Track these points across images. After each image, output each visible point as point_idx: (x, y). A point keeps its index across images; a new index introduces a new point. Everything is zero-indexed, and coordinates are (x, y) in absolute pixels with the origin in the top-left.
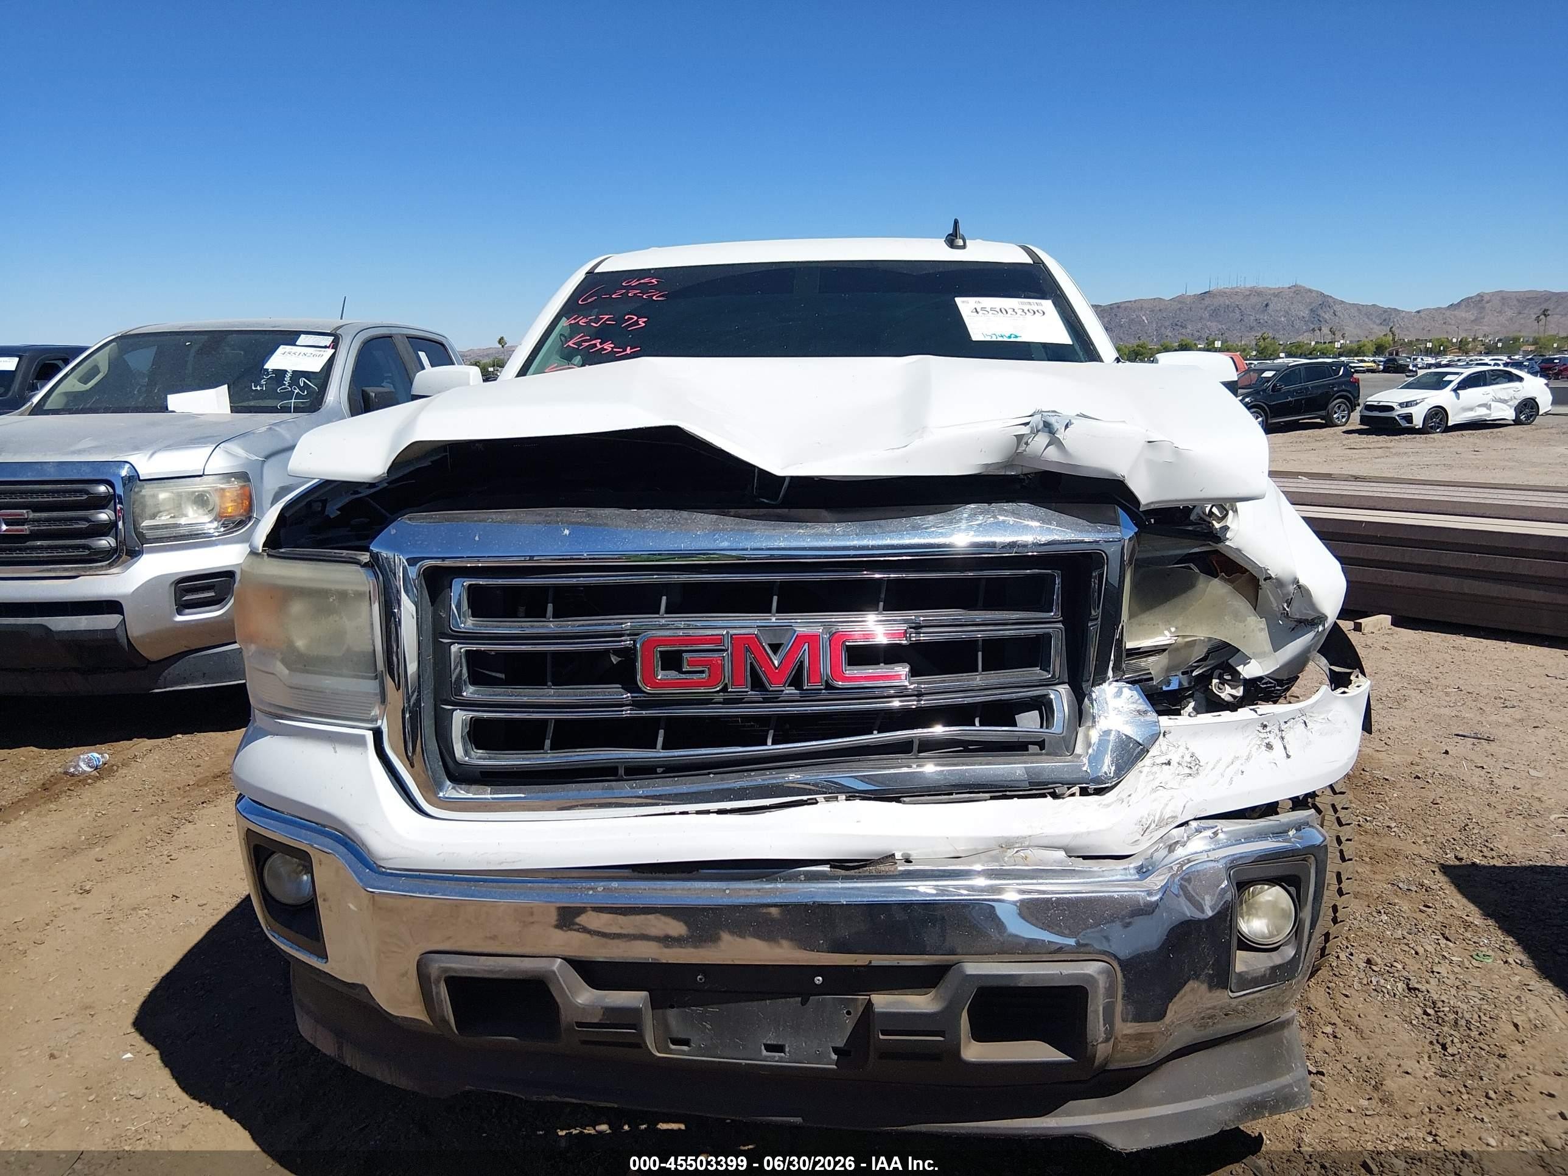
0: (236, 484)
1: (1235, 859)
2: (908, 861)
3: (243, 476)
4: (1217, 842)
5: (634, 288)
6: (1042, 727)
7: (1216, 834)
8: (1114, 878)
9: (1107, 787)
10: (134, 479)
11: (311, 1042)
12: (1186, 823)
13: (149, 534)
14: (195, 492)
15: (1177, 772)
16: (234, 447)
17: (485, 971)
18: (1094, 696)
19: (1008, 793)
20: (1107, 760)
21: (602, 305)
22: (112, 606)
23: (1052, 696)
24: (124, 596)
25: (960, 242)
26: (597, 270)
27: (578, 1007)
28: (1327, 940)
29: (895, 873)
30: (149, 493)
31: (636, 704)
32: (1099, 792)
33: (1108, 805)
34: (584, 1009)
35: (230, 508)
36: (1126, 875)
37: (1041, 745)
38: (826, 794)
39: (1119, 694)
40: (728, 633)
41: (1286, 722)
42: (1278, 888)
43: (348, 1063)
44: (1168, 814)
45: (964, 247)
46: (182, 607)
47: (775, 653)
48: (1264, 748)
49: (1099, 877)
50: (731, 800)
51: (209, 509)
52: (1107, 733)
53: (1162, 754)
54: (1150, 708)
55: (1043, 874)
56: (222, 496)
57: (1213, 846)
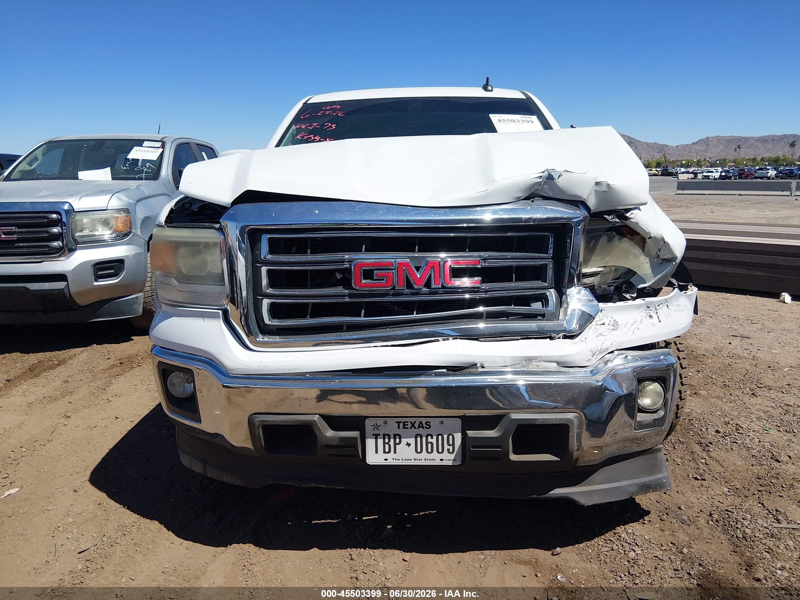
0: (123, 215)
1: (636, 368)
2: (483, 367)
3: (126, 211)
4: (627, 360)
5: (328, 110)
6: (543, 307)
7: (627, 357)
8: (580, 375)
9: (575, 335)
10: (71, 211)
11: (189, 467)
12: (612, 352)
13: (79, 240)
14: (102, 218)
15: (608, 328)
16: (122, 196)
17: (282, 421)
18: (568, 293)
19: (529, 337)
20: (575, 322)
21: (312, 119)
22: (61, 277)
23: (548, 294)
24: (68, 272)
25: (490, 88)
26: (309, 102)
27: (327, 437)
28: (678, 409)
29: (477, 372)
30: (79, 219)
31: (350, 296)
32: (572, 337)
33: (576, 343)
34: (330, 438)
35: (121, 227)
36: (586, 374)
37: (543, 316)
38: (443, 337)
39: (579, 293)
40: (395, 261)
41: (658, 306)
42: (657, 384)
43: (209, 475)
44: (604, 347)
45: (492, 91)
46: (98, 277)
47: (418, 270)
48: (648, 318)
49: (573, 375)
50: (398, 340)
51: (110, 227)
52: (573, 310)
53: (600, 320)
54: (594, 299)
55: (547, 373)
56: (117, 221)
57: (625, 362)
